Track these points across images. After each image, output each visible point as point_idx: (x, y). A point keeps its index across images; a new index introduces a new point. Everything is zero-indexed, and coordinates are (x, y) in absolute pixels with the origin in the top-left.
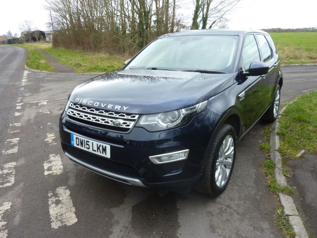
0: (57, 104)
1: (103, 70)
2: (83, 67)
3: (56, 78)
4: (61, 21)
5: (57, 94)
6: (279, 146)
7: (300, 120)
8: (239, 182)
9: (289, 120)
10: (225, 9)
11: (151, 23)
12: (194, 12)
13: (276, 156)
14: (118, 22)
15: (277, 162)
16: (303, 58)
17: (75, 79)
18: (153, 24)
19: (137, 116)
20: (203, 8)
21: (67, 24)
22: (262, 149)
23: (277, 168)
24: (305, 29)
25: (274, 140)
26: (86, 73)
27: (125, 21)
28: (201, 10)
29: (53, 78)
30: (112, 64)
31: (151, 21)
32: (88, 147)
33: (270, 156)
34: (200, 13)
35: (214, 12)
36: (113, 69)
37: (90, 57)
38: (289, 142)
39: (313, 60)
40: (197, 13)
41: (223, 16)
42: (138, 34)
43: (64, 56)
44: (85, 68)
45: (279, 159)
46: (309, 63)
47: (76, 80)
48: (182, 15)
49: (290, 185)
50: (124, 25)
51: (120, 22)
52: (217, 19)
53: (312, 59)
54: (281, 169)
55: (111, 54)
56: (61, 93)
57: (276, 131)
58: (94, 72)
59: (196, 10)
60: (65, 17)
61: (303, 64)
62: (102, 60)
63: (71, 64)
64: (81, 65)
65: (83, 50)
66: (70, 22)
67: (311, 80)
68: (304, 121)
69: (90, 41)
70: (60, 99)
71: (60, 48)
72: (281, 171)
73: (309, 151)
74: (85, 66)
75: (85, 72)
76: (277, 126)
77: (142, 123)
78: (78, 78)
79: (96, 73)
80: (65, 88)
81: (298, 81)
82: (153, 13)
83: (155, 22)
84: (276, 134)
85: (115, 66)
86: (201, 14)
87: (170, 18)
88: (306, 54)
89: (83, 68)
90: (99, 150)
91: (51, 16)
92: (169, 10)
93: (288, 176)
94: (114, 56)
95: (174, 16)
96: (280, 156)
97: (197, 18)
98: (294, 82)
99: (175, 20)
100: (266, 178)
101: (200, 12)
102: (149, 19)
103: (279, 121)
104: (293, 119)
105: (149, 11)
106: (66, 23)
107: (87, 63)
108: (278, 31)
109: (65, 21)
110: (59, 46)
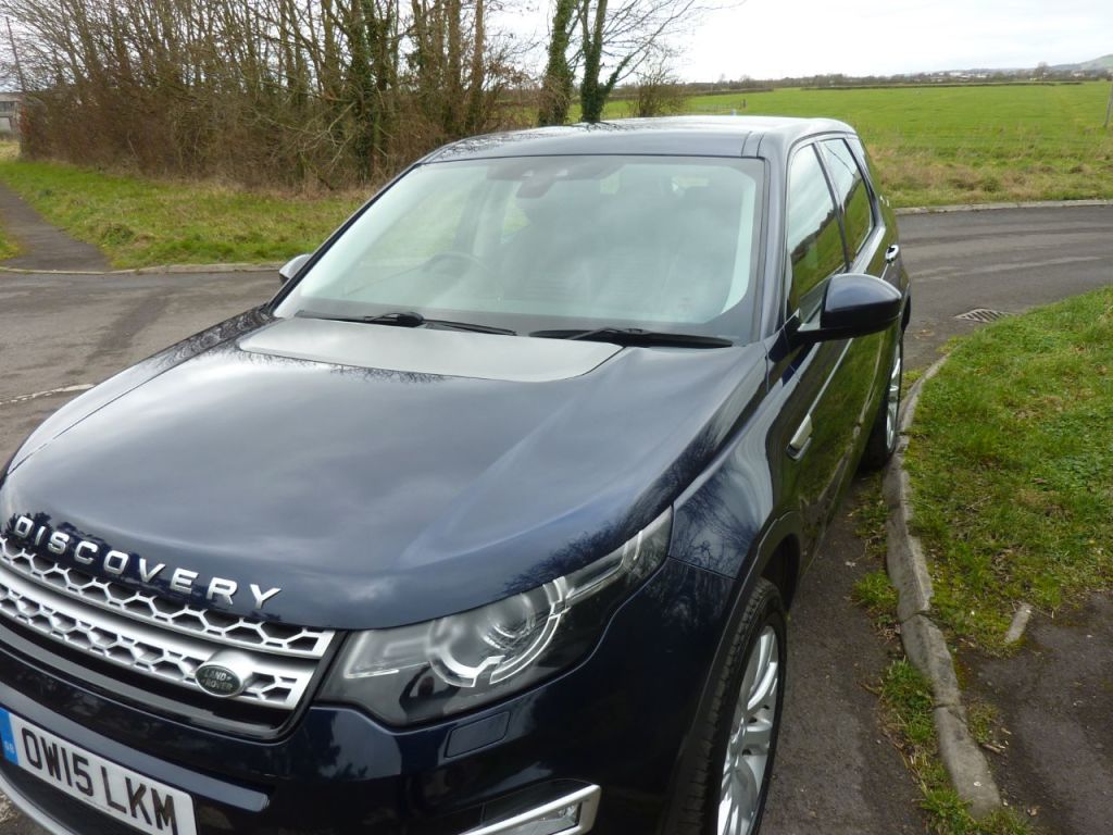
0: (16, 422)
1: (219, 254)
2: (136, 240)
3: (25, 294)
4: (50, 56)
5: (24, 372)
6: (932, 594)
7: (982, 458)
8: (803, 796)
9: (943, 456)
10: (663, 15)
11: (396, 64)
12: (552, 25)
13: (927, 645)
14: (273, 60)
15: (936, 676)
16: (933, 186)
17: (105, 297)
18: (403, 67)
19: (324, 641)
20: (585, 9)
21: (75, 69)
22: (865, 603)
23: (944, 709)
24: (921, 76)
25: (905, 560)
26: (152, 269)
27: (299, 57)
28: (579, 16)
29: (13, 295)
30: (255, 228)
31: (396, 57)
32: (84, 784)
33: (901, 641)
34: (573, 28)
35: (622, 24)
36: (257, 246)
37: (167, 198)
38: (965, 570)
39: (968, 194)
40: (563, 28)
41: (656, 38)
42: (350, 106)
43: (65, 194)
44: (145, 245)
45: (943, 661)
46: (955, 203)
47: (108, 300)
48: (512, 35)
49: (1012, 801)
50: (296, 72)
51: (281, 61)
52: (634, 50)
53: (965, 190)
54: (961, 710)
55: (251, 184)
56: (41, 366)
57: (907, 513)
58: (183, 261)
59: (558, 15)
60: (64, 42)
61: (937, 209)
62: (217, 208)
63: (91, 229)
64: (131, 233)
65: (143, 168)
66: (85, 61)
67: (976, 270)
68: (1000, 462)
69: (168, 134)
70: (34, 395)
71: (54, 160)
72: (962, 725)
73: (1048, 609)
74: (146, 238)
75: (146, 264)
76: (904, 491)
77: (353, 671)
78: (116, 290)
79: (190, 265)
80: (58, 340)
81: (933, 275)
82: (402, 28)
83: (411, 58)
84: (907, 531)
85: (265, 234)
86: (578, 32)
87: (466, 44)
88: (938, 167)
89: (137, 244)
90: (138, 808)
91: (11, 39)
92: (462, 17)
93: (997, 747)
94: (262, 192)
95: (480, 36)
96: (944, 646)
97: (566, 45)
98: (921, 280)
99: (485, 55)
100: (909, 763)
101: (575, 24)
102: (390, 51)
103: (907, 467)
104: (957, 451)
105: (388, 21)
106: (72, 63)
107: (154, 226)
108: (834, 84)
109: (66, 55)
110: (49, 154)
